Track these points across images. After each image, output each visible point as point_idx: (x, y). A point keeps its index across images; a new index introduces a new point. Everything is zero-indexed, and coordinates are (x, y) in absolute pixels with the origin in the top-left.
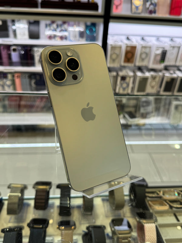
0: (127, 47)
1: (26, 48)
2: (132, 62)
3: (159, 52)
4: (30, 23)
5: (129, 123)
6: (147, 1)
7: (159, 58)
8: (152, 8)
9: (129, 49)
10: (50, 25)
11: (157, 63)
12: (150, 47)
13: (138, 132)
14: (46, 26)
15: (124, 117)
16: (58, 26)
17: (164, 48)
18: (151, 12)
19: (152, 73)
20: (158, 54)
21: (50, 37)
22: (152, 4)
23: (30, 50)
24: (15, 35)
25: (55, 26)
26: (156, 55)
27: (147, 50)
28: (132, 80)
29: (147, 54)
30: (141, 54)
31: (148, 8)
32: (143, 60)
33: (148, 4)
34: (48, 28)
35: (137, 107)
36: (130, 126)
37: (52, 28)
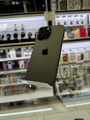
0: (63, 54)
1: (15, 62)
2: (67, 61)
3: (80, 55)
4: (16, 50)
5: (72, 93)
6: (69, 33)
7: (80, 58)
8: (72, 36)
9: (64, 55)
10: (26, 50)
11: (80, 61)
12: (75, 53)
13: (78, 98)
14: (24, 50)
15: (69, 90)
16: (29, 50)
17: (81, 53)
18: (72, 38)
19: (79, 65)
20: (80, 56)
21: (26, 55)
22: (71, 34)
23: (17, 62)
24: (10, 57)
25: (28, 50)
26: (78, 57)
27: (73, 55)
28: (69, 70)
29: (74, 57)
30: (71, 57)
31: (70, 36)
32: (72, 60)
33: (70, 35)
34: (25, 51)
35: (75, 84)
36: (73, 95)
37: (27, 51)
